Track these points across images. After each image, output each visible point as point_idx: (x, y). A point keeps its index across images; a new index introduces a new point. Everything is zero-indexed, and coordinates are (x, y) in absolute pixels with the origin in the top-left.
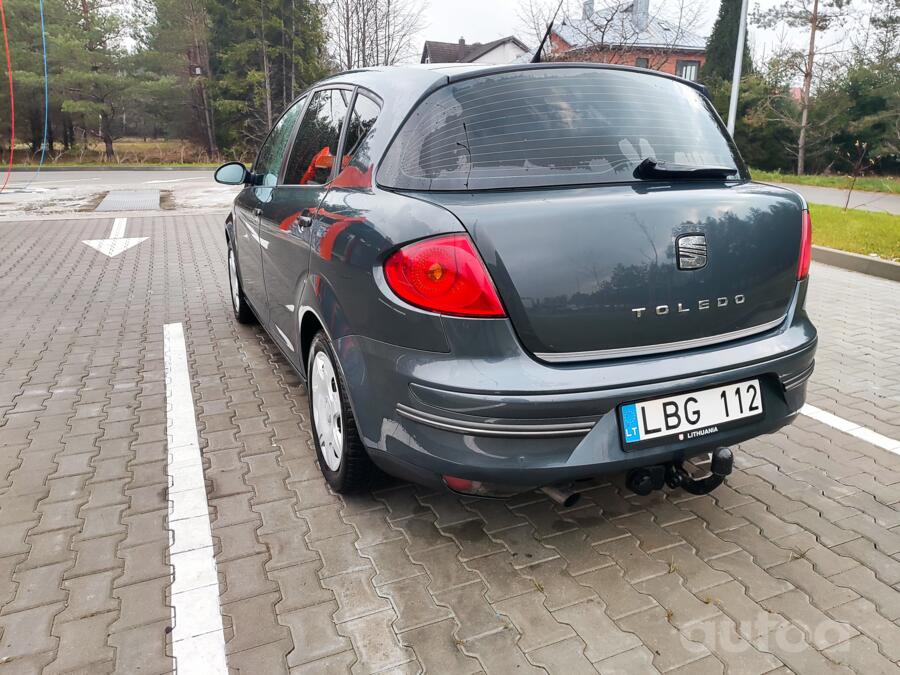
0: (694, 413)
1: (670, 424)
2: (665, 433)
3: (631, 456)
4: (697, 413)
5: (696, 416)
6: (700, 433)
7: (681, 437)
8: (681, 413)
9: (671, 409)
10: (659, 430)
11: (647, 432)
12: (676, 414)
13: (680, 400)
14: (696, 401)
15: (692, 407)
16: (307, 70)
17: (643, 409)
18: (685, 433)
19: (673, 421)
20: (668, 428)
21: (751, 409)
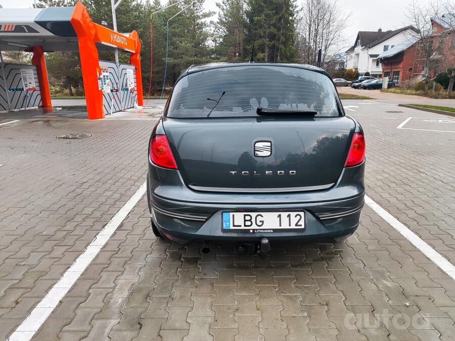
0: (260, 221)
1: (246, 224)
2: (243, 227)
3: (226, 235)
4: (263, 222)
5: (261, 223)
6: (262, 231)
7: (251, 231)
8: (253, 220)
9: (248, 218)
10: (240, 226)
11: (234, 226)
12: (250, 220)
13: (254, 215)
14: (262, 216)
15: (259, 218)
16: (285, 51)
17: (233, 215)
18: (254, 230)
19: (248, 223)
20: (245, 226)
21: (297, 225)
